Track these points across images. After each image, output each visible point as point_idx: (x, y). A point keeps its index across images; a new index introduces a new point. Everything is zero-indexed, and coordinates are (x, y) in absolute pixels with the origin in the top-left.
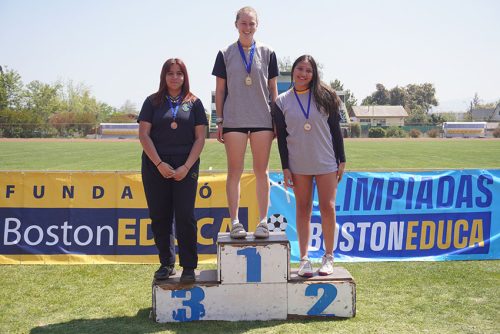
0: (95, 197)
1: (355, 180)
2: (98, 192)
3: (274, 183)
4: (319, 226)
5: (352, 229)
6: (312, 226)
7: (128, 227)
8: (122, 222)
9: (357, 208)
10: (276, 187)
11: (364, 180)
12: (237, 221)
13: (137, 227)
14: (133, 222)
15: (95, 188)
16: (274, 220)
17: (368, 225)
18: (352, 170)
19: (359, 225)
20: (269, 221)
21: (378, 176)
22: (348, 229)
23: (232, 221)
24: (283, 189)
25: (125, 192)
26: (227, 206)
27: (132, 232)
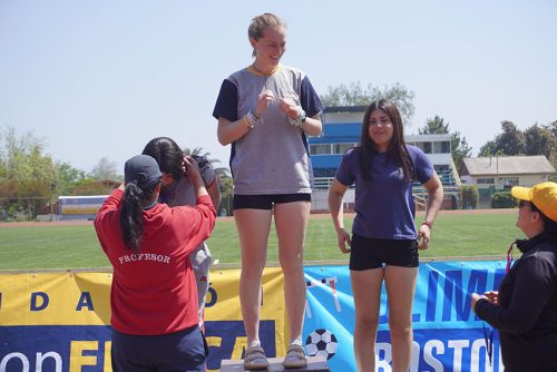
0: (33, 308)
1: (442, 274)
2: (39, 301)
3: (313, 281)
4: (387, 347)
5: (441, 350)
6: (378, 347)
7: (85, 353)
8: (77, 346)
9: (446, 317)
10: (317, 287)
11: (456, 274)
12: (257, 342)
13: (100, 353)
14: (93, 345)
15: (34, 296)
16: (316, 338)
17: (466, 343)
18: (437, 259)
19: (451, 344)
20: (309, 341)
21: (479, 266)
22: (434, 349)
23: (250, 342)
24: (330, 290)
25: (81, 300)
26: (240, 318)
27: (92, 361)
